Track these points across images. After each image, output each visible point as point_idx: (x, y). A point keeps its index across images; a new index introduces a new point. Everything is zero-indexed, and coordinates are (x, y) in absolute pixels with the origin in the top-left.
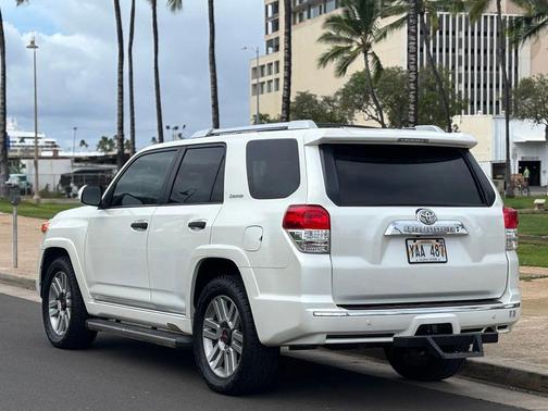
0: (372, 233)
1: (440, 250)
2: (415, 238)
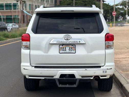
0: (44, 43)
1: (73, 49)
2: (63, 45)
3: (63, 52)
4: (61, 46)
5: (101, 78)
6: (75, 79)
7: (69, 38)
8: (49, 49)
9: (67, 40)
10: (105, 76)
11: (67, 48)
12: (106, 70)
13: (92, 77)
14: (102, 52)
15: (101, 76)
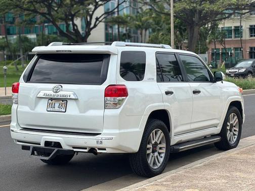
1: (63, 106)
2: (52, 99)
3: (51, 109)
4: (50, 101)
5: (98, 151)
6: (61, 149)
7: (58, 91)
8: (36, 104)
9: (56, 92)
10: (105, 149)
11: (57, 105)
12: (101, 140)
13: (86, 148)
14: (99, 113)
15: (99, 149)
